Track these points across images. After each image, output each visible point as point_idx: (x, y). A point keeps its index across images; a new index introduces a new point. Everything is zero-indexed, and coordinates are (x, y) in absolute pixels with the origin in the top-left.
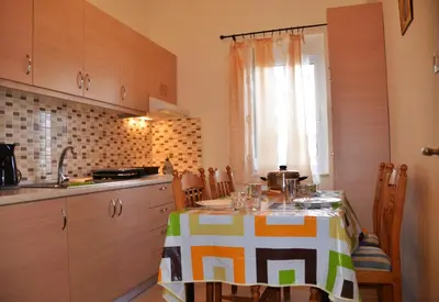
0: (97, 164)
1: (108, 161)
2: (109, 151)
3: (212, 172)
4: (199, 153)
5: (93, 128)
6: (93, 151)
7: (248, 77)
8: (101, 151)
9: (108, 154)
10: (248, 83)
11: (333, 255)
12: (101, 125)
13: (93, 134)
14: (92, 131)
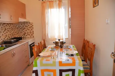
0: (4, 39)
1: (7, 37)
2: (7, 34)
3: (41, 43)
4: (33, 33)
5: (2, 28)
6: (3, 35)
7: (47, 12)
8: (5, 35)
9: (7, 35)
10: (47, 14)
11: (79, 70)
12: (4, 27)
13: (2, 30)
14: (2, 29)
